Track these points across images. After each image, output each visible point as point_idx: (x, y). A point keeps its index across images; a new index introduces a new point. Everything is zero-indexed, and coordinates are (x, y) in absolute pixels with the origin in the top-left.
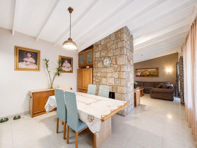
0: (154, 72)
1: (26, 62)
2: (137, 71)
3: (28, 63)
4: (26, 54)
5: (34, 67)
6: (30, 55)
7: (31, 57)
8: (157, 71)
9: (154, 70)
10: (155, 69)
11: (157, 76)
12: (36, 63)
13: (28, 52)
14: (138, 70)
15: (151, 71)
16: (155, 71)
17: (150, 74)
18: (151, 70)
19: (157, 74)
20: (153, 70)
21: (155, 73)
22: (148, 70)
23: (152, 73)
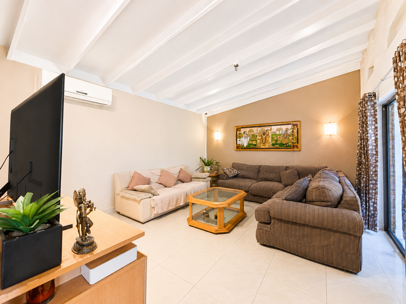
0: (286, 135)
2: (238, 133)
8: (295, 133)
10: (290, 127)
11: (295, 146)
14: (242, 131)
15: (278, 133)
16: (289, 132)
17: (277, 141)
18: (278, 130)
19: (295, 141)
21: (291, 138)
22: (269, 128)
23: (281, 140)
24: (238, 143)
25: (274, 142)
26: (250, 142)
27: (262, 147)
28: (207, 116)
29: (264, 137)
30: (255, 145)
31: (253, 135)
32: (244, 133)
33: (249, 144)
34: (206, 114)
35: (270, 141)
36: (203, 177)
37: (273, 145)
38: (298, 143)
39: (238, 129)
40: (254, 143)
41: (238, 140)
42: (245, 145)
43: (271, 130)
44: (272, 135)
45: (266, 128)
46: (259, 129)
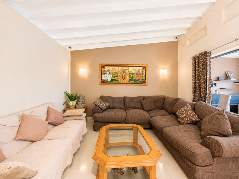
0: (138, 74)
2: (103, 70)
8: (144, 73)
9: (139, 70)
10: (141, 68)
11: (144, 82)
14: (107, 68)
15: (133, 72)
16: (141, 72)
17: (132, 78)
18: (134, 70)
19: (144, 78)
20: (137, 68)
21: (141, 76)
22: (127, 68)
23: (135, 77)
24: (103, 79)
25: (131, 79)
26: (113, 78)
27: (122, 82)
28: (71, 50)
29: (124, 74)
30: (117, 80)
31: (116, 73)
32: (108, 70)
33: (112, 80)
34: (70, 47)
35: (128, 78)
36: (79, 114)
37: (130, 80)
38: (146, 80)
39: (103, 67)
40: (116, 79)
41: (103, 75)
42: (109, 80)
43: (128, 69)
44: (129, 73)
45: (125, 68)
46: (120, 68)
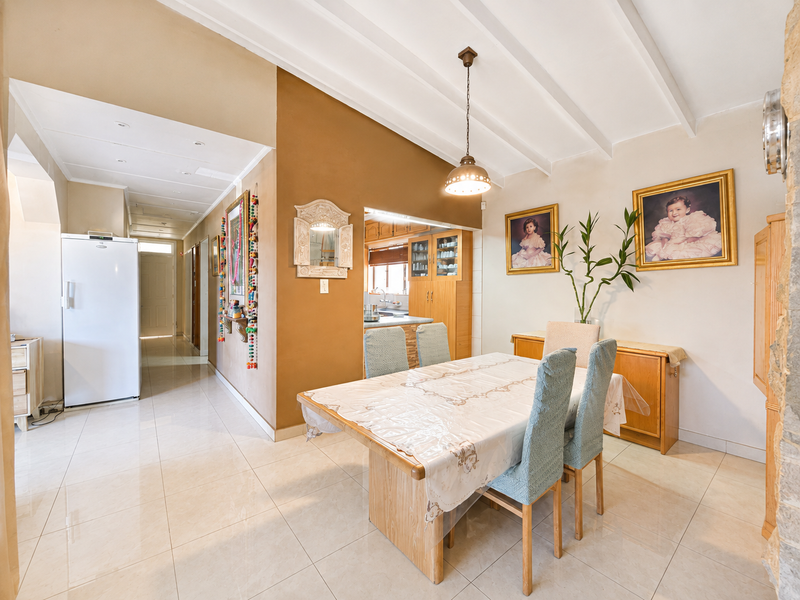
1: (526, 249)
3: (530, 252)
4: (525, 228)
5: (543, 259)
6: (533, 228)
7: (535, 231)
12: (547, 249)
13: (529, 220)
